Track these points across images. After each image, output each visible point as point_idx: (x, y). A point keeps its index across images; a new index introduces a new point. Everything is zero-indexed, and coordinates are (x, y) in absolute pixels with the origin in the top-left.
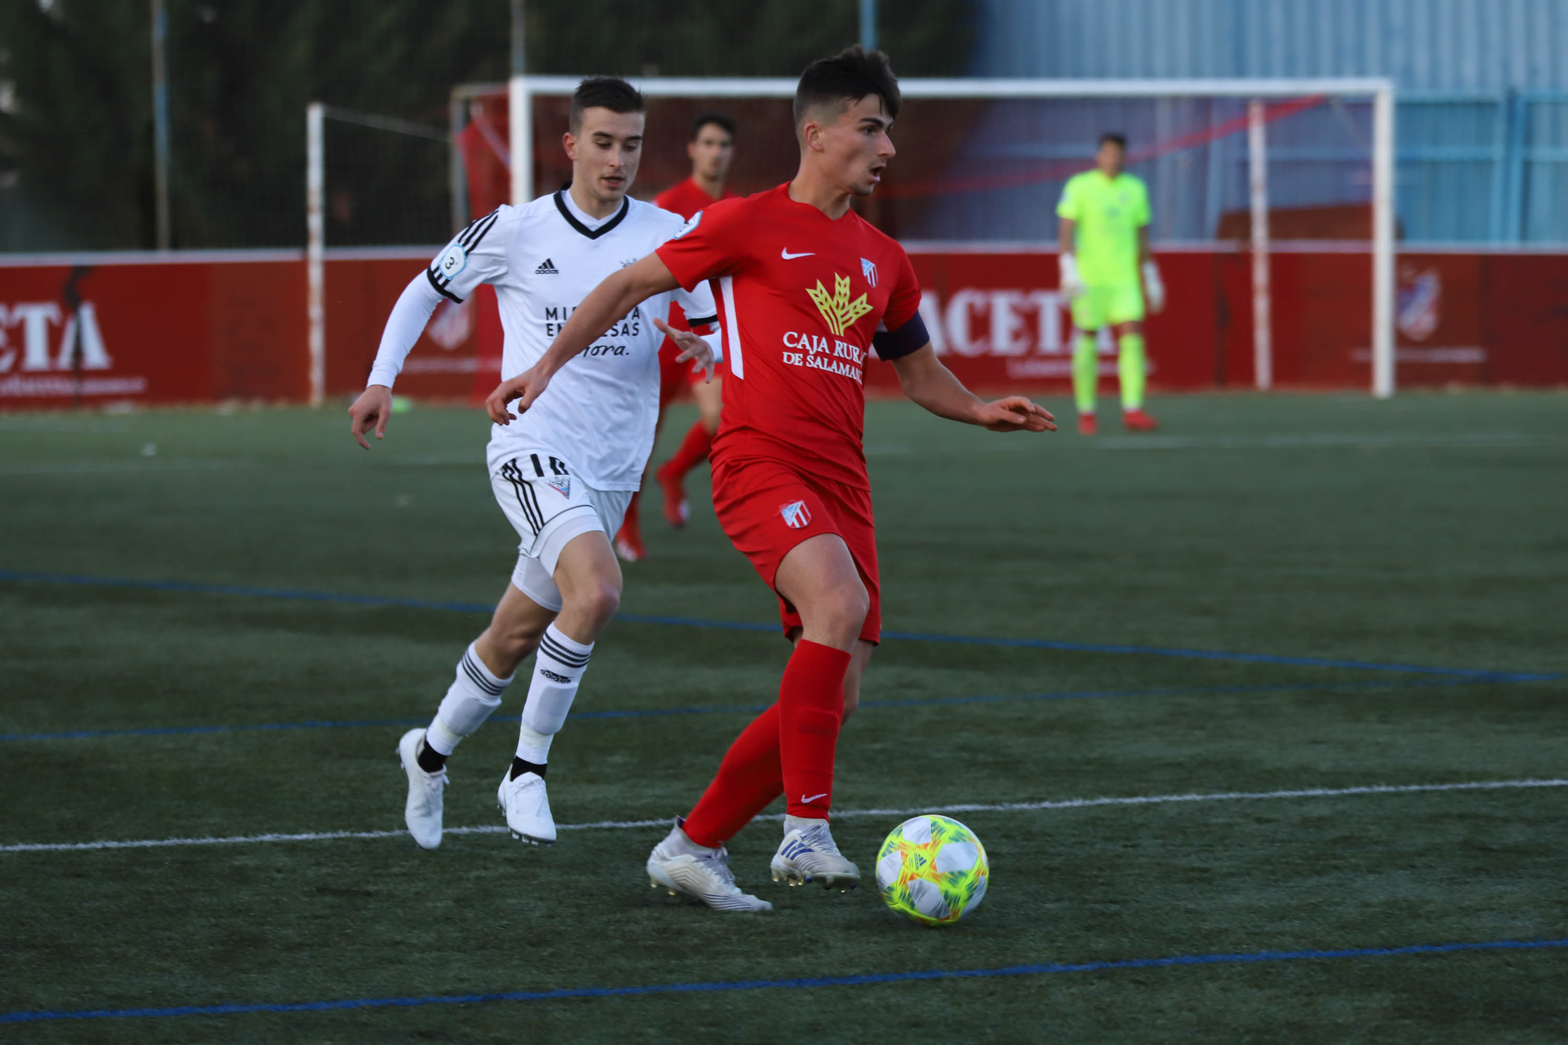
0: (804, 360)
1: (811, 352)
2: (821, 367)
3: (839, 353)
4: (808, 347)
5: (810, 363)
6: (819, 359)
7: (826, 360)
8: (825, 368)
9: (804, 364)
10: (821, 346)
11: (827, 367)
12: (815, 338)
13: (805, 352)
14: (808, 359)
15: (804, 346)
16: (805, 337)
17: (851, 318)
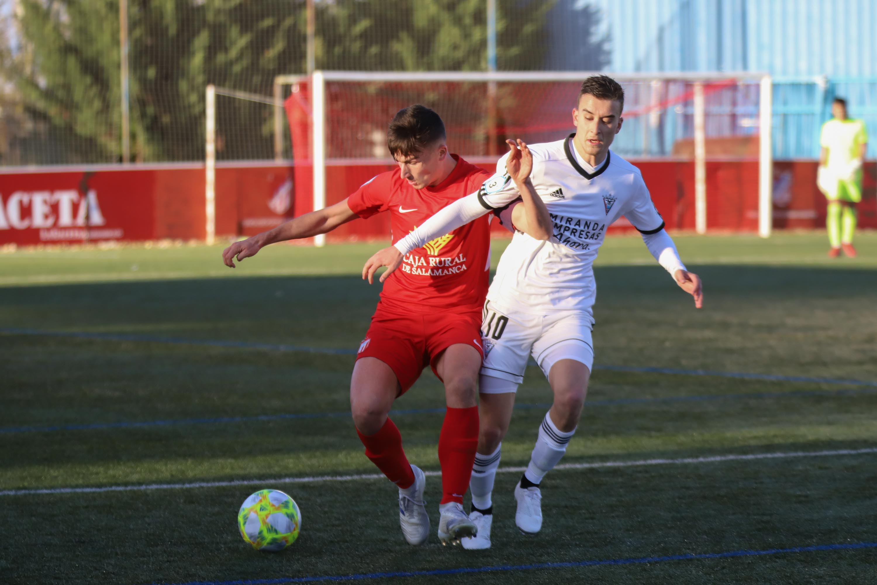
0: (411, 270)
1: (414, 266)
2: (421, 274)
3: (433, 264)
4: (413, 263)
5: (414, 272)
6: (419, 269)
7: (424, 270)
8: (424, 274)
9: (411, 272)
10: (421, 262)
11: (425, 273)
12: (417, 258)
13: (412, 266)
14: (413, 269)
15: (411, 262)
16: (411, 257)
17: (440, 244)
